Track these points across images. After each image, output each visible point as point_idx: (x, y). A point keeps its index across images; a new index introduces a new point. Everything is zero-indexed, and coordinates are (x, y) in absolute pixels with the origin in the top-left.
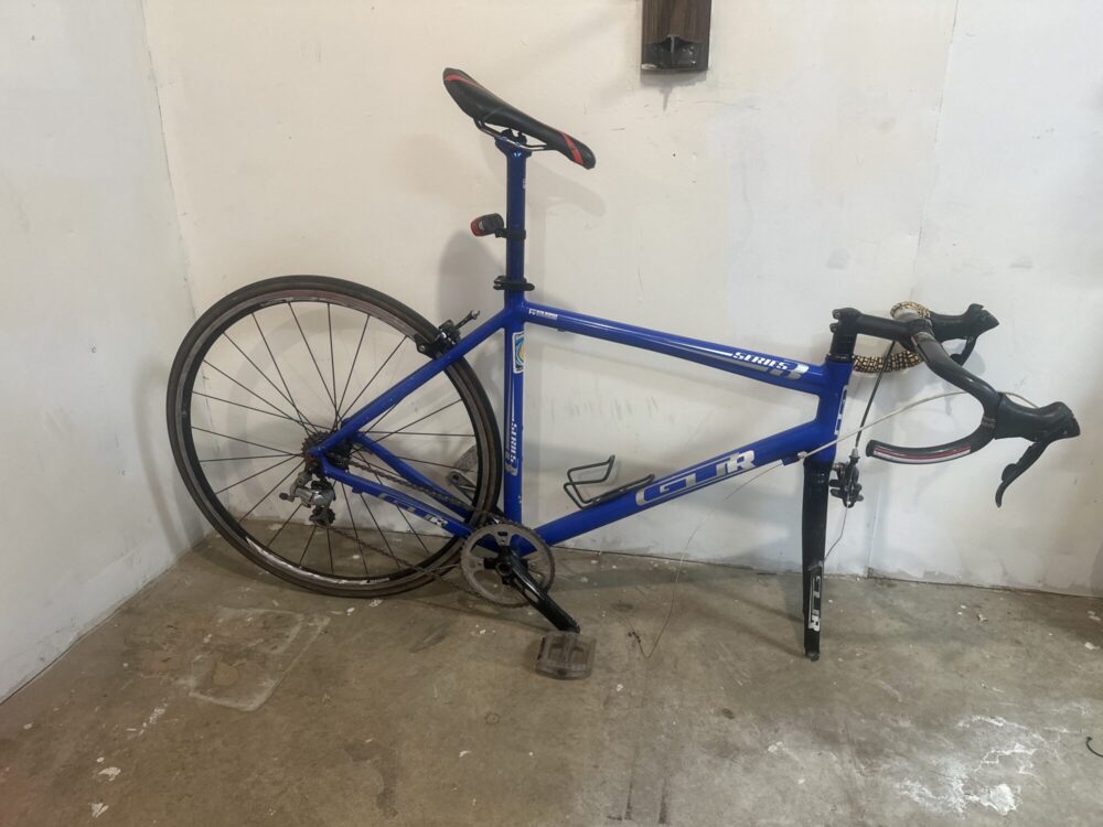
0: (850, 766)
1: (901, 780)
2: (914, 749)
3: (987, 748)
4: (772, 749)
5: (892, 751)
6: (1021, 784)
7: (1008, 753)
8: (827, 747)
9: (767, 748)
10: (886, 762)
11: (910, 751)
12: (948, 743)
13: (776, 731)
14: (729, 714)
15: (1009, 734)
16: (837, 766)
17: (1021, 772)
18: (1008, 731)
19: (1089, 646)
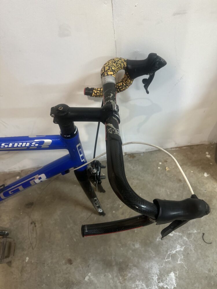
0: (116, 279)
1: (134, 282)
2: (140, 260)
3: (167, 252)
4: (87, 278)
5: (132, 265)
6: (178, 270)
7: (174, 252)
8: (108, 270)
9: (85, 279)
10: (130, 273)
11: (138, 263)
12: (153, 253)
13: (88, 266)
14: (70, 262)
15: (175, 240)
16: (111, 281)
17: (179, 262)
18: (175, 239)
19: (206, 175)
